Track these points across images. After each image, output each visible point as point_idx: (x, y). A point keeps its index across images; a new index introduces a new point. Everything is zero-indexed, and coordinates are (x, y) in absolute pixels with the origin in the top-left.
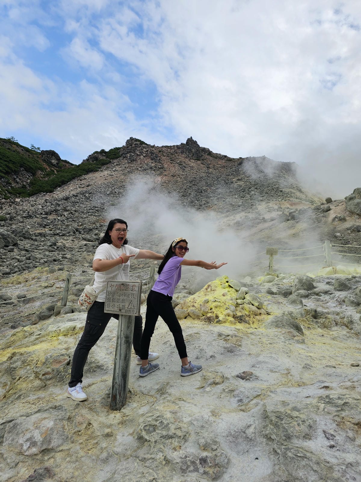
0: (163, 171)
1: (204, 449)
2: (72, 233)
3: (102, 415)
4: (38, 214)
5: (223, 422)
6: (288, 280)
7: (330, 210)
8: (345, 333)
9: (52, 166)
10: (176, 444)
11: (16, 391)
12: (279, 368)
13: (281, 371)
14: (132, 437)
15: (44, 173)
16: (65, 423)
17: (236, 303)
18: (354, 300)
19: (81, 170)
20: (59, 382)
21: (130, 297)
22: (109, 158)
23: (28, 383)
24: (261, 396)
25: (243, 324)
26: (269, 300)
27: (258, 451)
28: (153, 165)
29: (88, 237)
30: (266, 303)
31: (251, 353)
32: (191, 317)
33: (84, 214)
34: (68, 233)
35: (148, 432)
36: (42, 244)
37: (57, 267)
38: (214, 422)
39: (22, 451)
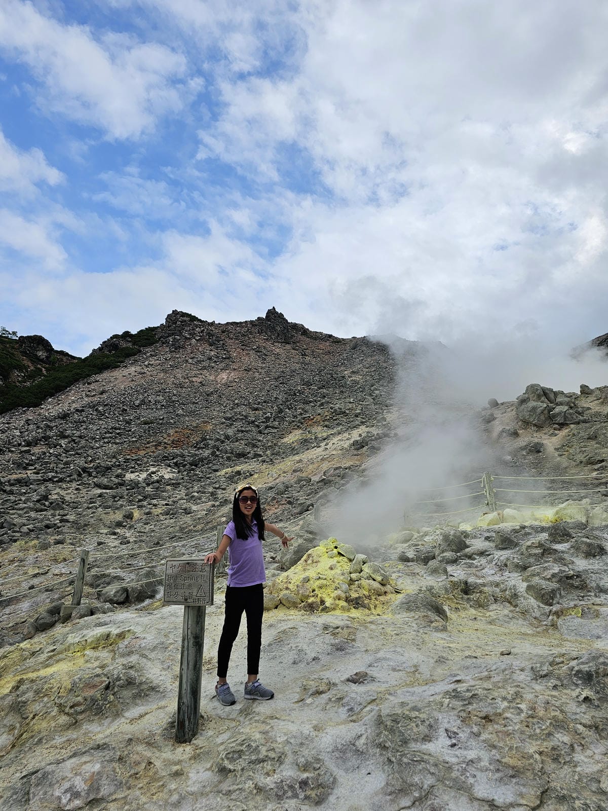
0: (231, 363)
1: (304, 770)
2: (75, 476)
3: (166, 750)
4: (14, 446)
5: (328, 736)
6: (432, 537)
7: (494, 419)
8: (506, 612)
9: (37, 361)
10: (269, 767)
11: (33, 734)
12: (404, 665)
13: (406, 669)
14: (211, 772)
15: (23, 374)
16: (116, 765)
17: (349, 578)
18: (518, 563)
19: (90, 366)
20: (96, 715)
21: (200, 581)
22: (137, 345)
23: (49, 722)
24: (377, 701)
25: (361, 610)
26: (399, 572)
27: (370, 765)
28: (213, 353)
29: (105, 481)
30: (394, 576)
31: (369, 648)
32: (284, 606)
33: (96, 441)
34: (69, 476)
35: (232, 760)
36: (23, 499)
37: (53, 538)
38: (317, 736)
39: (61, 806)
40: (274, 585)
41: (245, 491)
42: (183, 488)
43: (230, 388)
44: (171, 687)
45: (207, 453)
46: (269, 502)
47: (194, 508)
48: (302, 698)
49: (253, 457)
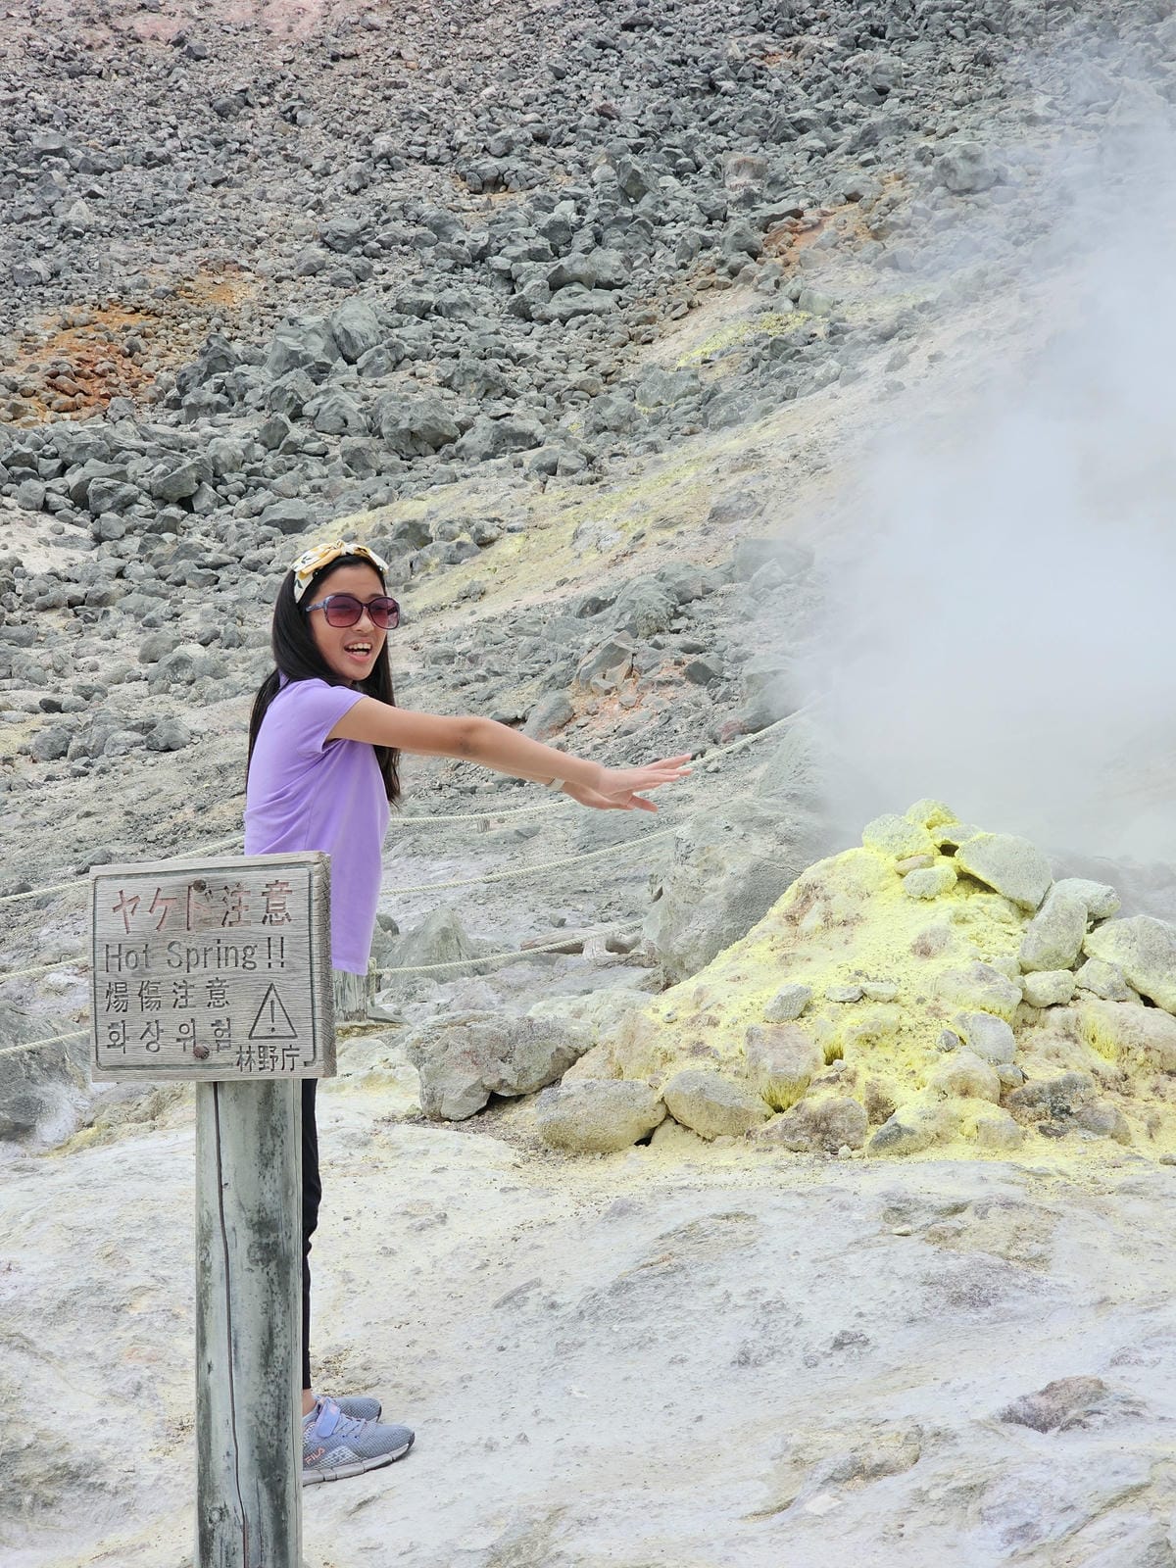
17: (1018, 995)
21: (262, 965)
24: (1148, 1492)
31: (1114, 1294)
32: (687, 1128)
40: (631, 1037)
41: (344, 573)
42: (129, 620)
43: (343, 66)
44: (155, 1471)
45: (235, 435)
46: (589, 673)
47: (192, 719)
48: (786, 1497)
49: (487, 447)
